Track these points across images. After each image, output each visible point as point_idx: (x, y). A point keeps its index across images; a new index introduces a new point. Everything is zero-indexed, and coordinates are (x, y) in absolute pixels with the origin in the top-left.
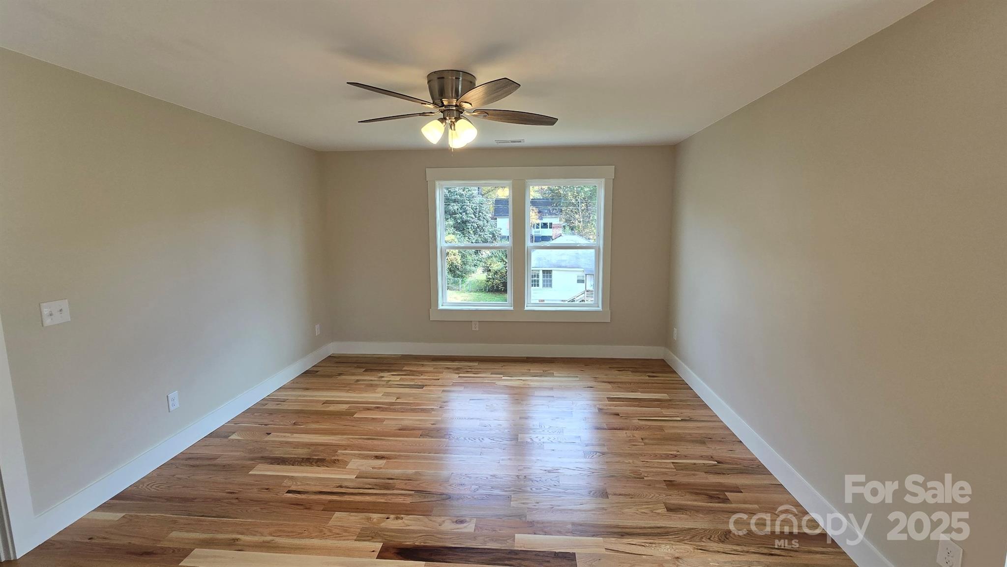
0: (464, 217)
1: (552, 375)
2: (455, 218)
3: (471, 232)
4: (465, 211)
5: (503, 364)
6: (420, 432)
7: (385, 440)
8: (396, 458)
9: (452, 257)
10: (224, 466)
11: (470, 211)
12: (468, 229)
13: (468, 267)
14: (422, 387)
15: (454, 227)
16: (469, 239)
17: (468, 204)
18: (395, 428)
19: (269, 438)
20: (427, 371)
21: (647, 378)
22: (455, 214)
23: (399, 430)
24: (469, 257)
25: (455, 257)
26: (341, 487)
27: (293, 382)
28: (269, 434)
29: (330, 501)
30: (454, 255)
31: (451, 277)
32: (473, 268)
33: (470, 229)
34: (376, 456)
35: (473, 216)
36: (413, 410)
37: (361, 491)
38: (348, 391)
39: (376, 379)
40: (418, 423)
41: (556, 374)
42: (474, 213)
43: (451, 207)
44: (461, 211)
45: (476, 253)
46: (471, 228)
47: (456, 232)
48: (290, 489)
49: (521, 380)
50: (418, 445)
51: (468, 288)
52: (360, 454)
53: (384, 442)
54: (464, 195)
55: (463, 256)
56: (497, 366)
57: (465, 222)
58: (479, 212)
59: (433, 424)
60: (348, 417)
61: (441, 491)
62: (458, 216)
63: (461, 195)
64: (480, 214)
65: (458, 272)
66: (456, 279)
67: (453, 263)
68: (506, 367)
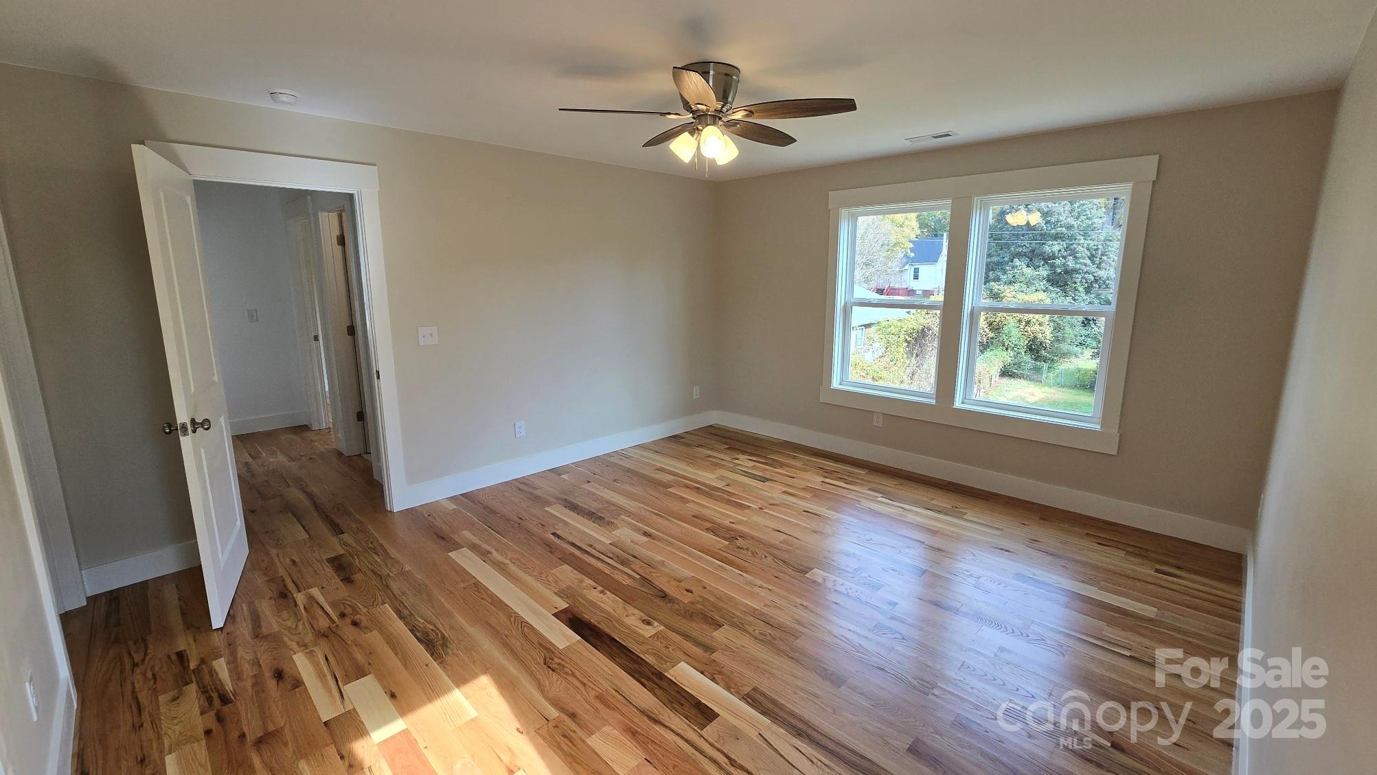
0: (1069, 263)
1: (960, 516)
2: (1053, 266)
3: (1081, 289)
4: (1073, 253)
5: (901, 481)
6: (708, 525)
7: (670, 520)
8: (660, 540)
9: (1037, 327)
10: (536, 496)
11: (1082, 252)
12: (1075, 283)
13: (1064, 347)
14: (764, 480)
15: (1048, 281)
16: (1075, 300)
17: (1082, 241)
18: (690, 513)
19: (587, 487)
20: (795, 466)
21: (1153, 573)
22: (1054, 257)
23: (693, 516)
24: (1068, 330)
25: (1041, 328)
26: (591, 546)
27: (655, 443)
28: (589, 482)
29: (572, 554)
30: (1040, 324)
31: (1030, 360)
32: (1078, 349)
33: (1079, 284)
34: (646, 532)
35: (1088, 262)
36: (729, 502)
37: (602, 556)
38: (689, 464)
39: (728, 459)
40: (718, 515)
41: (969, 516)
42: (1092, 257)
43: (1048, 248)
44: (1065, 254)
45: (1086, 323)
46: (1081, 282)
47: (1051, 288)
48: (557, 532)
49: (903, 508)
50: (693, 536)
51: (1058, 380)
52: (635, 525)
53: (666, 523)
54: (1076, 226)
55: (1057, 328)
56: (888, 484)
57: (1069, 272)
58: (1102, 255)
59: (733, 523)
60: (661, 488)
61: (661, 586)
62: (1058, 262)
63: (1070, 227)
64: (1105, 258)
65: (1043, 353)
66: (1038, 363)
67: (1035, 338)
68: (901, 487)
